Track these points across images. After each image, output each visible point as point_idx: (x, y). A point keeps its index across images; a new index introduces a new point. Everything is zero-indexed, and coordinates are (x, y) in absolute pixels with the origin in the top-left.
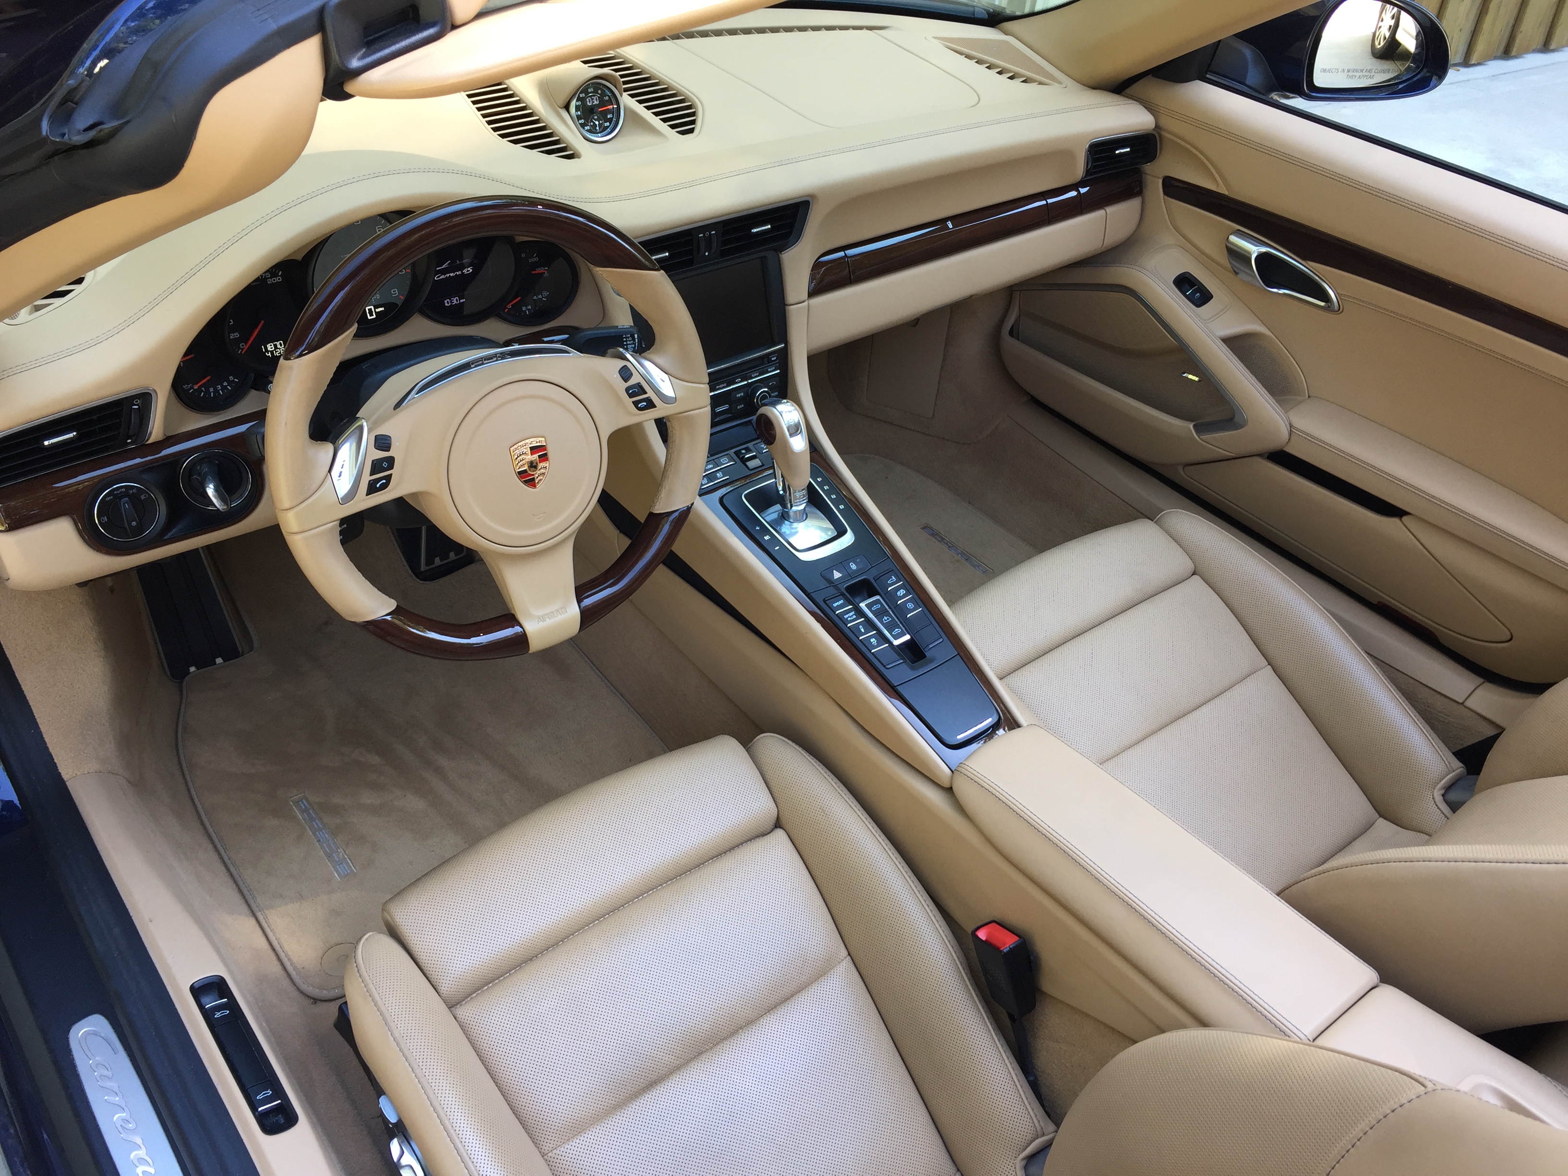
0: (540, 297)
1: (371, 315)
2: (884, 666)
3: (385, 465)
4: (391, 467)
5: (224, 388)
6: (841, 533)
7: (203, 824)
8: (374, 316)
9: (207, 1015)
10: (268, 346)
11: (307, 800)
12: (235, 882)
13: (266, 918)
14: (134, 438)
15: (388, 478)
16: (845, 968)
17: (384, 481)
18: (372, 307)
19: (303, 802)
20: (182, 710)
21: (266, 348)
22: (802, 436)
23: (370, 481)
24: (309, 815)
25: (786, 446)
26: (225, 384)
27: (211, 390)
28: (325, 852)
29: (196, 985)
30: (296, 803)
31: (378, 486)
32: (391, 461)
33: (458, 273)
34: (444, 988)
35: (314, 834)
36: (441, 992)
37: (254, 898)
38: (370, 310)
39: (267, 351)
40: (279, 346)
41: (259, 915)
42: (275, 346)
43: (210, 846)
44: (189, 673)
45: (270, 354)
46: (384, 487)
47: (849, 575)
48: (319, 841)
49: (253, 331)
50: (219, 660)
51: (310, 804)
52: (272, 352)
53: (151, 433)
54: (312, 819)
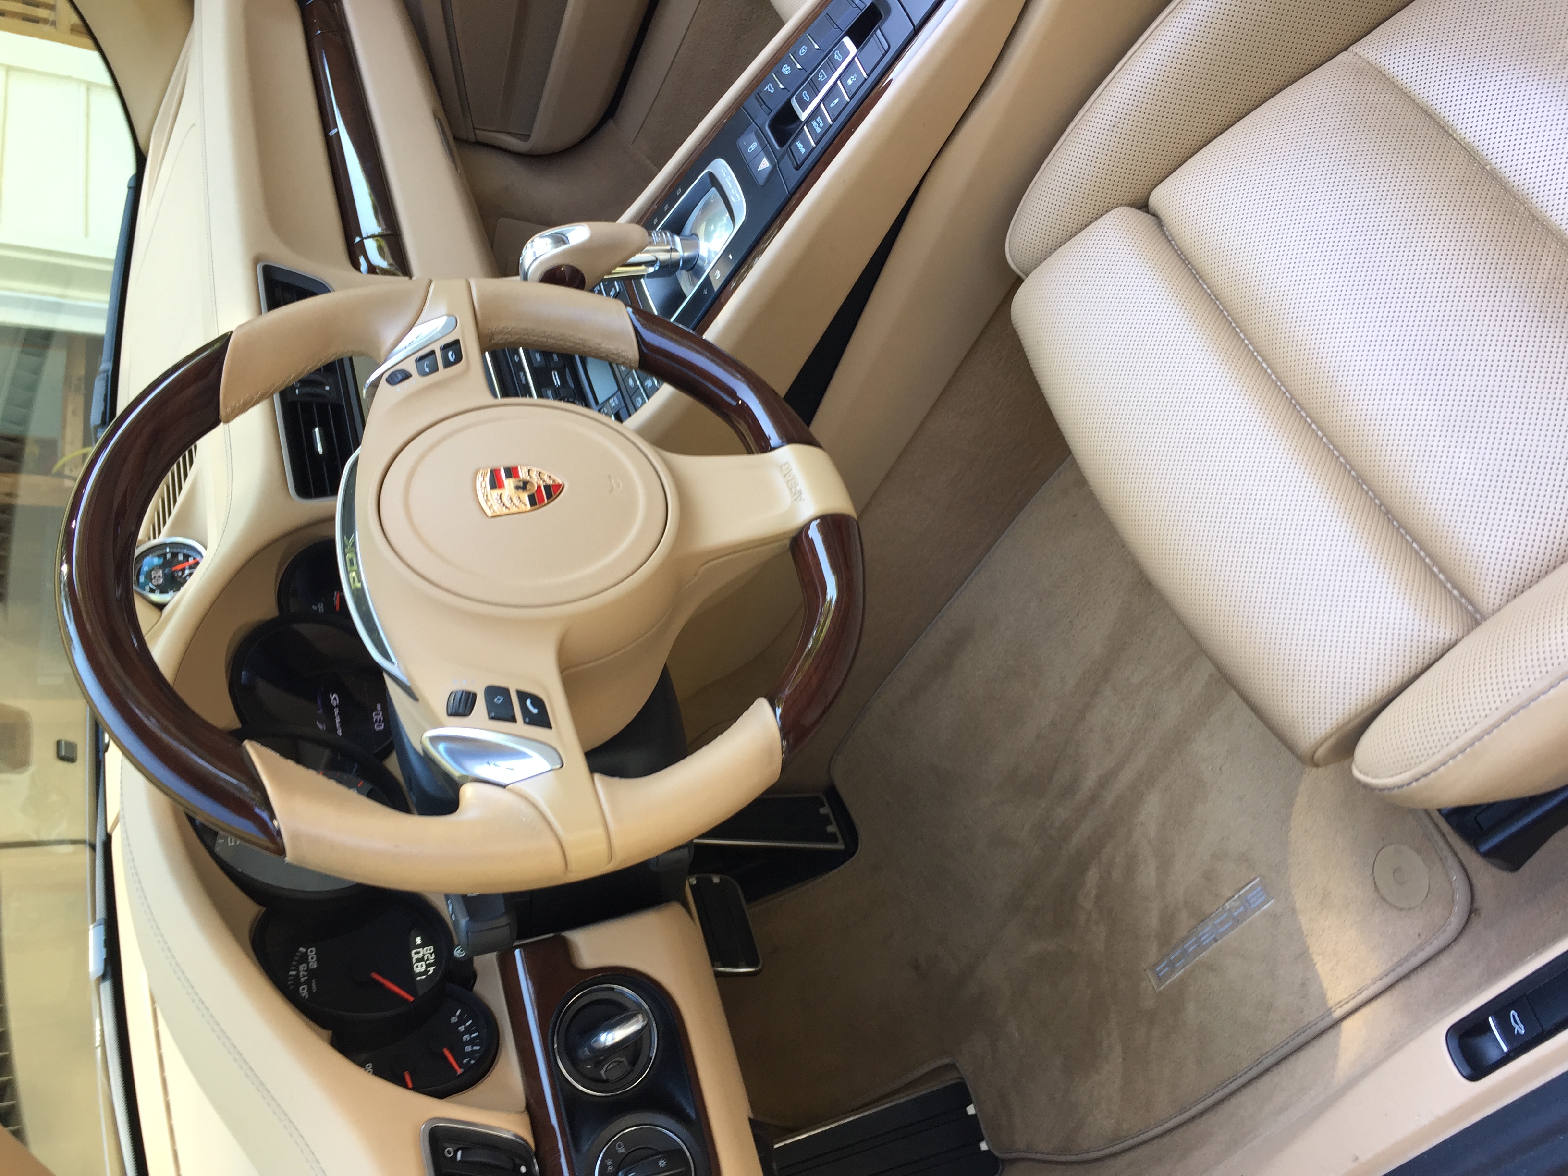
2: (886, 52)
3: (498, 700)
4: (505, 692)
5: (468, 1031)
6: (713, 181)
7: (1201, 1114)
9: (1520, 1047)
10: (417, 970)
11: (1156, 965)
12: (1286, 1058)
13: (1340, 1004)
14: (517, 1160)
15: (523, 696)
16: (1367, 49)
17: (528, 702)
19: (1160, 971)
20: (1039, 1156)
21: (421, 974)
22: (569, 231)
23: (525, 723)
24: (1178, 959)
25: (582, 249)
26: (462, 1028)
27: (468, 1049)
28: (1232, 928)
29: (1467, 1071)
30: (1160, 980)
31: (535, 711)
32: (492, 692)
33: (336, 711)
34: (1444, 632)
35: (1205, 948)
36: (1454, 638)
37: (1309, 1026)
39: (426, 972)
40: (420, 956)
41: (1338, 1013)
42: (418, 960)
43: (1233, 1101)
44: (988, 1151)
45: (431, 969)
46: (538, 702)
47: (765, 147)
48: (1216, 940)
49: (389, 991)
50: (971, 1110)
51: (1162, 960)
52: (428, 966)
53: (516, 1136)
54: (1184, 954)
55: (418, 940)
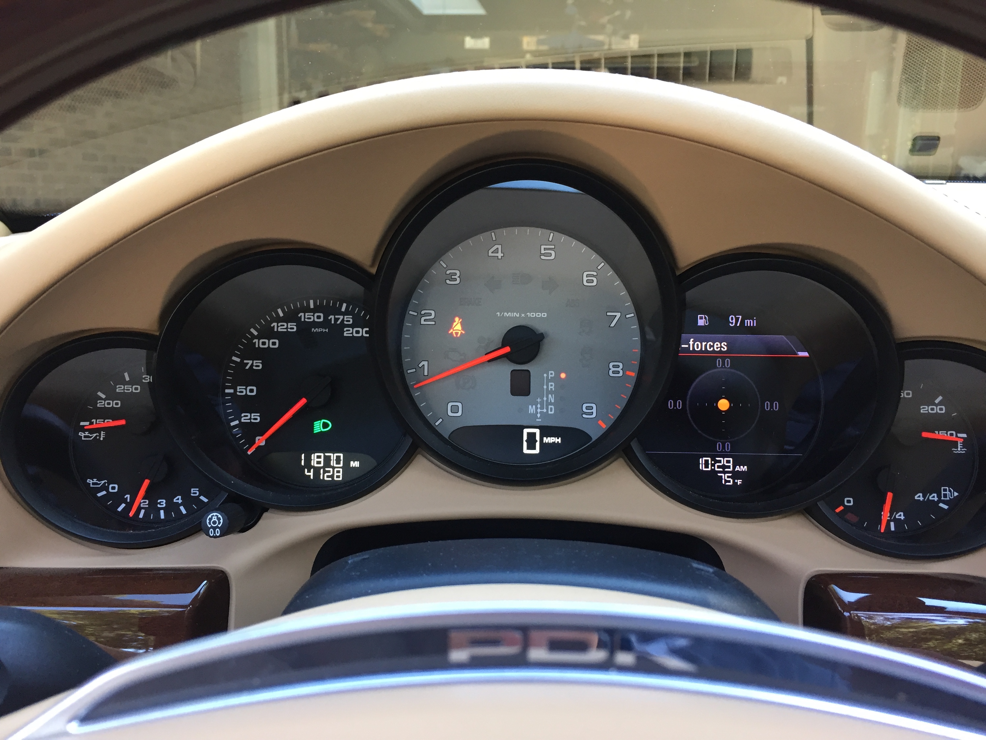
0: (934, 497)
1: (531, 446)
5: (172, 507)
8: (537, 451)
10: (314, 457)
18: (537, 431)
21: (308, 460)
26: (179, 500)
38: (532, 436)
39: (309, 466)
40: (333, 463)
42: (327, 460)
45: (311, 474)
52: (317, 471)
55: (355, 464)
